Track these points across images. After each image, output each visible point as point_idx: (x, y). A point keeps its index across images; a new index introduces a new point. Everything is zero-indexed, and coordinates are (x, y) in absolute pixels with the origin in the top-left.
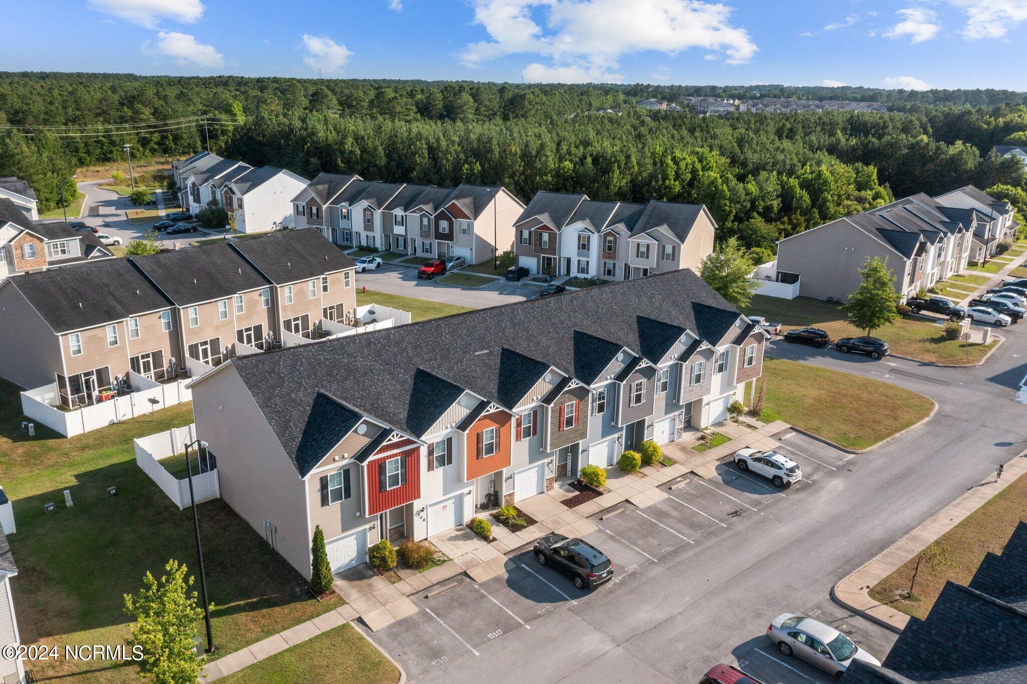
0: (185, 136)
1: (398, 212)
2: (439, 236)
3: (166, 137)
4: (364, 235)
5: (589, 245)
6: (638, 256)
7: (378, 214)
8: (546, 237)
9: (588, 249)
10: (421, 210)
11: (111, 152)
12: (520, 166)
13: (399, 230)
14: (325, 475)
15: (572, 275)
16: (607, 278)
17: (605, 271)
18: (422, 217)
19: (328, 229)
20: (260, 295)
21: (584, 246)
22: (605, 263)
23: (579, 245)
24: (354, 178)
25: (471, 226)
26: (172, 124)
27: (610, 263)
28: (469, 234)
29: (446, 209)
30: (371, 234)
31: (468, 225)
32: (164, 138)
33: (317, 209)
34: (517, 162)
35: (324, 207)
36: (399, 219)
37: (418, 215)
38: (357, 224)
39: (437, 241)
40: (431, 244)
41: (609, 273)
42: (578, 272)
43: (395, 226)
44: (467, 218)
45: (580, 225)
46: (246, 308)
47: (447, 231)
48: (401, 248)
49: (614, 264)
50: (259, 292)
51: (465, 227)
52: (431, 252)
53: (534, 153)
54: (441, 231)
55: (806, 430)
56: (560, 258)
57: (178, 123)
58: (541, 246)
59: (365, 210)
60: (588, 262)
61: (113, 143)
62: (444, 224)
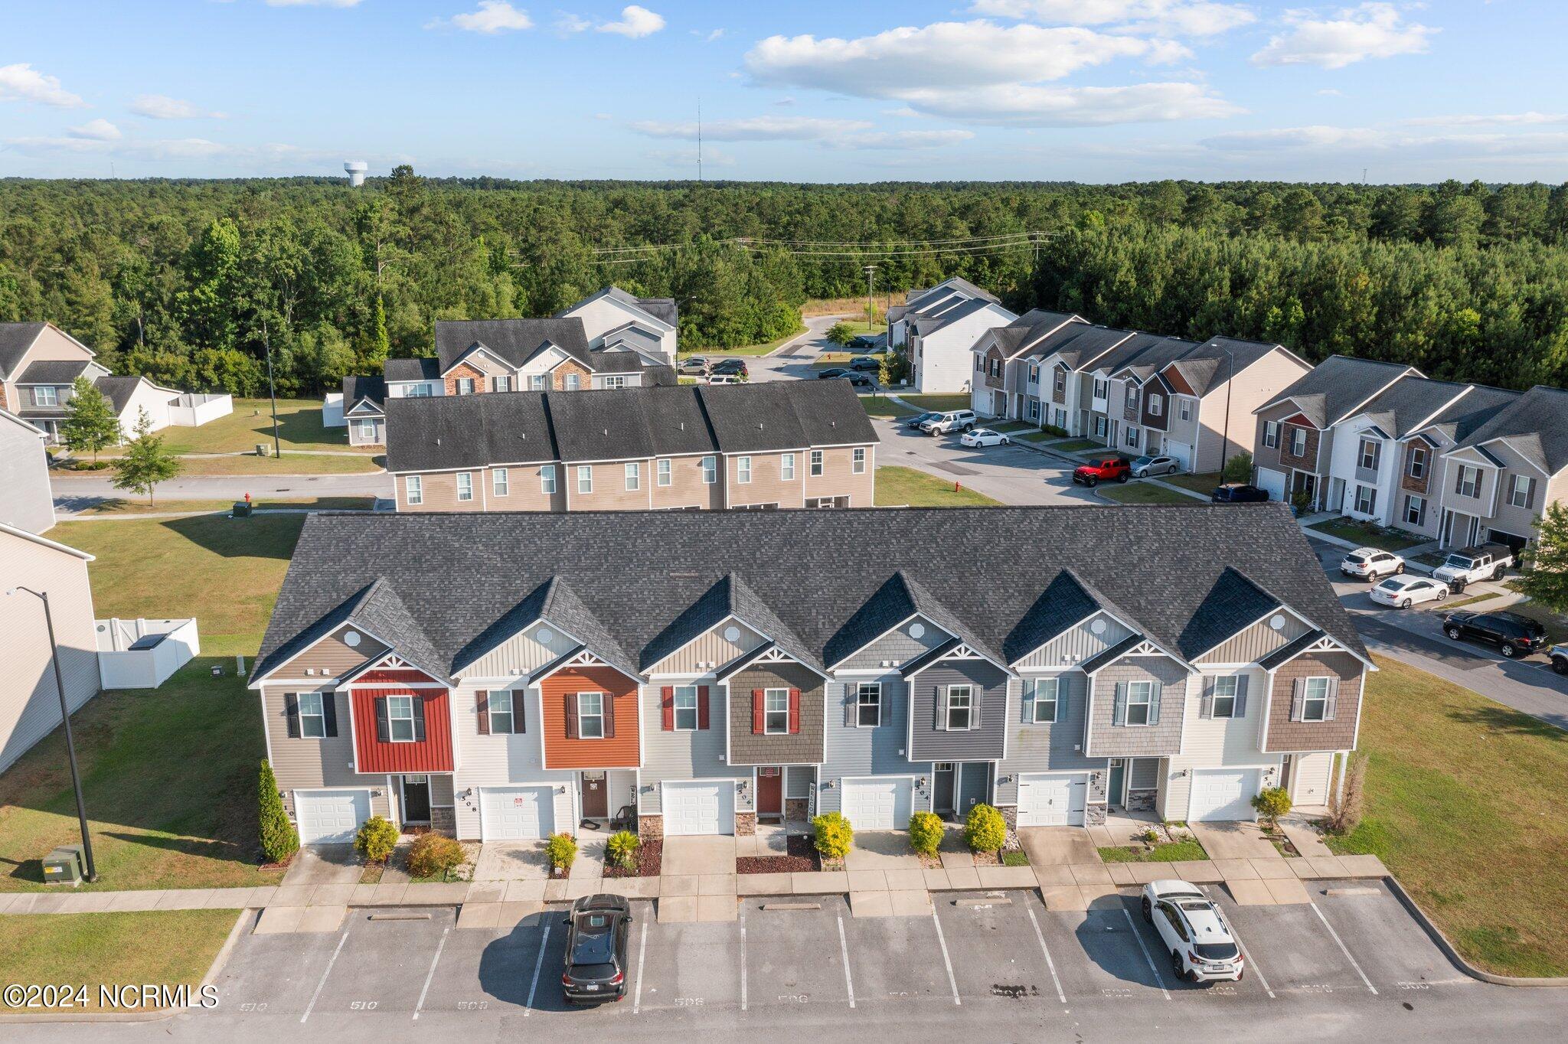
0: (1007, 260)
1: (1100, 375)
2: (1148, 420)
3: (981, 262)
4: (1053, 406)
5: (1377, 461)
6: (1458, 491)
7: (1073, 377)
8: (1301, 437)
9: (1376, 468)
10: (1129, 373)
11: (897, 279)
12: (1369, 314)
13: (1099, 405)
14: (293, 692)
15: (1345, 513)
16: (1410, 527)
17: (1405, 513)
18: (1129, 384)
19: (1012, 394)
20: (700, 464)
21: (1369, 461)
22: (1408, 498)
23: (1360, 457)
24: (1071, 320)
25: (1195, 406)
26: (993, 243)
27: (1417, 498)
28: (1191, 420)
29: (1161, 375)
30: (1061, 408)
31: (1192, 404)
32: (978, 261)
33: (999, 363)
34: (1365, 306)
35: (1009, 360)
36: (1101, 387)
37: (1123, 382)
38: (1045, 391)
39: (1146, 427)
40: (1138, 431)
41: (1414, 517)
42: (1356, 509)
43: (1094, 398)
44: (1191, 392)
45: (1367, 421)
46: (675, 479)
47: (1159, 413)
48: (1101, 435)
49: (1424, 502)
50: (698, 460)
51: (1187, 409)
52: (1137, 446)
53: (1405, 291)
54: (1151, 411)
55: (1415, 893)
56: (1326, 479)
57: (1002, 241)
58: (1292, 452)
59: (1057, 368)
60: (1374, 492)
61: (901, 266)
62: (1156, 400)
